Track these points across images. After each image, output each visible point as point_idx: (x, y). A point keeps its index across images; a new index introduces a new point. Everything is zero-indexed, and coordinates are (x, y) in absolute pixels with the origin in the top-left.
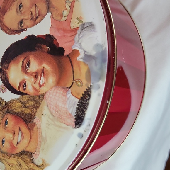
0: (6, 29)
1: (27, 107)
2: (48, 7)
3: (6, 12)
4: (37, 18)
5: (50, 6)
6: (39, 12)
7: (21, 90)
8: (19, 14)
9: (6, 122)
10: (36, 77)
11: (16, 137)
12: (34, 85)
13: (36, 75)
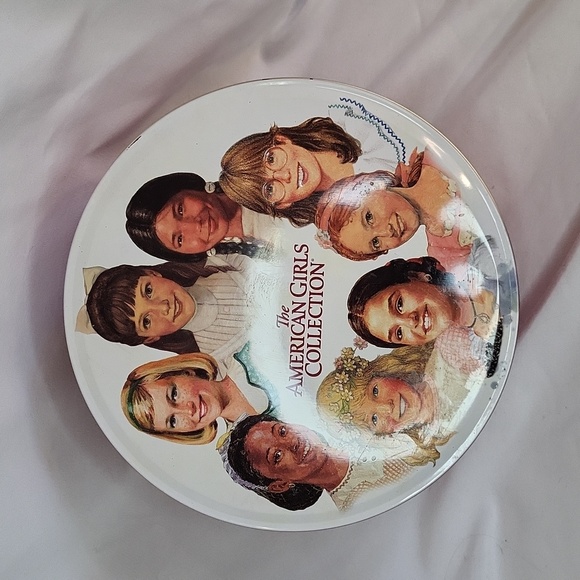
0: (348, 253)
1: (410, 362)
2: (419, 217)
3: (342, 226)
4: (403, 233)
5: (423, 215)
6: (405, 225)
7: (394, 340)
8: (369, 228)
9: (375, 390)
10: (417, 319)
11: (397, 407)
12: (415, 330)
13: (416, 316)
